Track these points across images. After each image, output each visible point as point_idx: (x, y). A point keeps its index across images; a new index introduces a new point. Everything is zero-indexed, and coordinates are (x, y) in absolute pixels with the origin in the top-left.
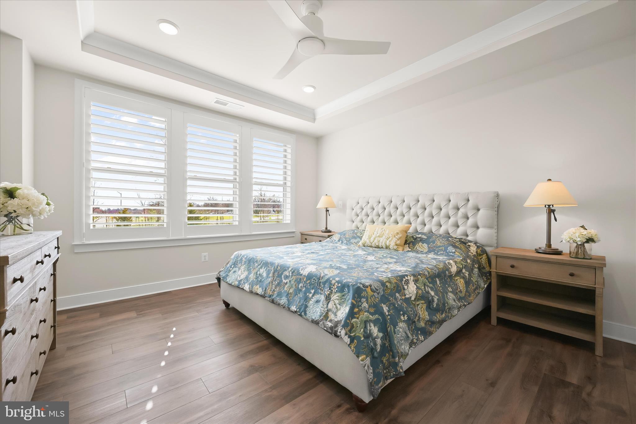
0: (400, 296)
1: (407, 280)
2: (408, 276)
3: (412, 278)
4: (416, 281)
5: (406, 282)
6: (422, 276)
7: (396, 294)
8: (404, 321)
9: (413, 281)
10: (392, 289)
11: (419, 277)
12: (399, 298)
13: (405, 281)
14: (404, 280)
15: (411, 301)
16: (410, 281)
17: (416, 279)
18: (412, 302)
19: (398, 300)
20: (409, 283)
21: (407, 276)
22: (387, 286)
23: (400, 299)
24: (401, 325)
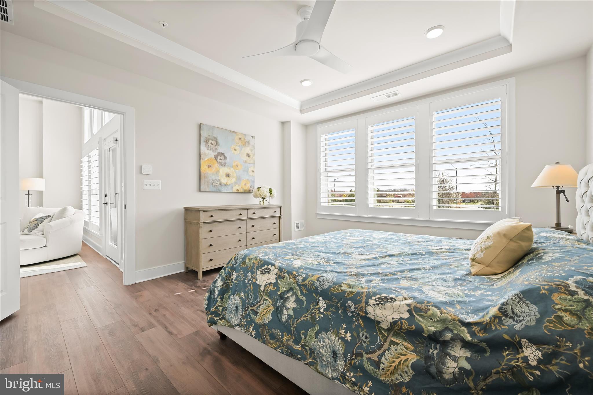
0: (252, 277)
1: (269, 269)
2: (273, 267)
3: (276, 271)
4: (280, 277)
5: (267, 270)
6: (291, 277)
7: (249, 273)
8: (241, 298)
9: (276, 274)
10: (248, 266)
11: (286, 275)
12: (250, 278)
13: (266, 268)
14: (266, 266)
15: (259, 289)
16: (272, 273)
17: (280, 275)
18: (260, 292)
19: (247, 278)
20: (269, 273)
21: (272, 265)
22: (246, 261)
23: (250, 280)
24: (237, 298)
